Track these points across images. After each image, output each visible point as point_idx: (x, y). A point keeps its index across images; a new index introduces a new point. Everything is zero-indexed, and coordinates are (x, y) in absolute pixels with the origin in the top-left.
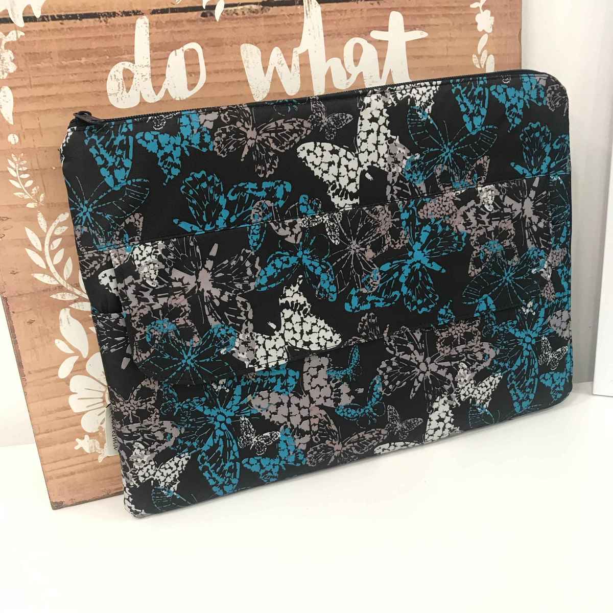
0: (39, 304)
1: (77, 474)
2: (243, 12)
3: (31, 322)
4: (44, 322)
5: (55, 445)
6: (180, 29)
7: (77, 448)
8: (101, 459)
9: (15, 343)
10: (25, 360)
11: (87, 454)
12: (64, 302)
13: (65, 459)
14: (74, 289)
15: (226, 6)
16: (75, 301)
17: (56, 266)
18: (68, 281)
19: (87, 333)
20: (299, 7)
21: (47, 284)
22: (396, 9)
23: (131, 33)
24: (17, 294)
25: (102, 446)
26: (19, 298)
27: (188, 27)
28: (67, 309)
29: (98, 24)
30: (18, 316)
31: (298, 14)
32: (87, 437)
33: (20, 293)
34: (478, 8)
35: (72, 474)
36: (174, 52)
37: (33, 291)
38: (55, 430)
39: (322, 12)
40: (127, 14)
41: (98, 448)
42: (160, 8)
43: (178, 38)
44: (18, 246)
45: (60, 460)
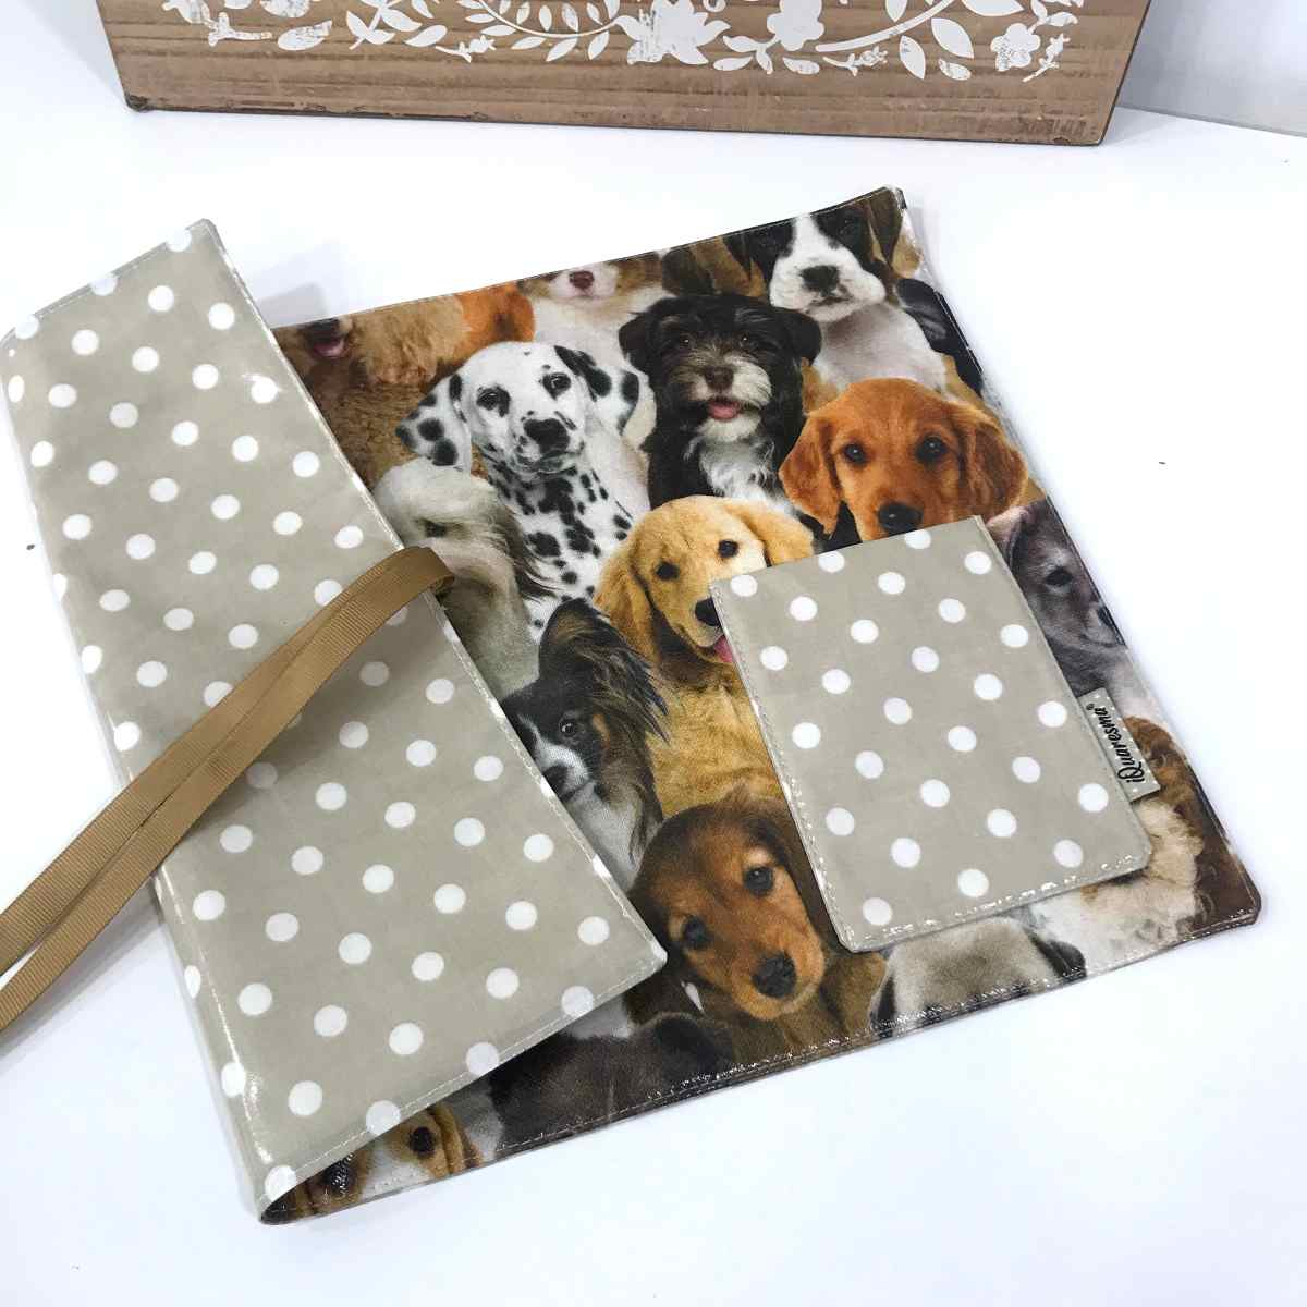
1: (169, 58)
7: (166, 7)
8: (213, 40)
11: (187, 23)
13: (147, 23)
25: (215, 16)
35: (162, 53)
41: (207, 17)
45: (138, 23)
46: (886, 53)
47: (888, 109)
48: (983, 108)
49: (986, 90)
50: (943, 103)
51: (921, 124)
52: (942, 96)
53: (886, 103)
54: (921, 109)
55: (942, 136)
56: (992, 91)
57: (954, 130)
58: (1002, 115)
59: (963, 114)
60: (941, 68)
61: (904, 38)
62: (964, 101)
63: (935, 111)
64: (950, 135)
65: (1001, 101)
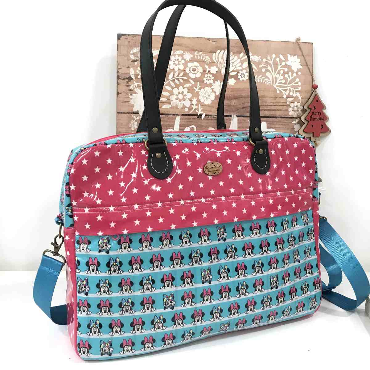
2: (211, 118)
6: (189, 121)
15: (206, 115)
20: (230, 117)
22: (264, 121)
23: (174, 120)
27: (192, 120)
29: (165, 117)
31: (229, 120)
34: (295, 123)
36: (187, 128)
39: (238, 120)
40: (174, 115)
42: (184, 114)
43: (189, 123)
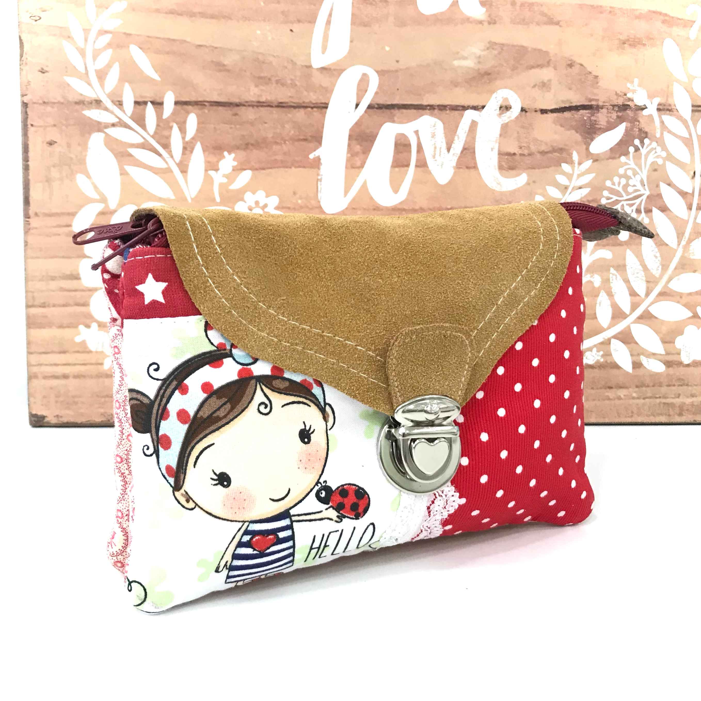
0: (66, 120)
1: (71, 379)
3: (51, 143)
4: (69, 145)
5: (50, 327)
7: (78, 339)
9: (26, 168)
10: (33, 195)
11: (90, 352)
12: (99, 123)
13: (60, 353)
14: (115, 107)
16: (113, 125)
17: (97, 71)
18: (109, 96)
19: (121, 174)
21: (81, 95)
24: (41, 102)
26: (42, 107)
28: (100, 133)
30: (36, 132)
32: (94, 326)
33: (46, 101)
35: (65, 377)
37: (62, 100)
38: (54, 306)
44: (55, 35)
45: (53, 352)
46: (601, 353)
47: (609, 399)
48: (679, 396)
49: (679, 379)
50: (649, 392)
51: (635, 411)
52: (648, 386)
53: (607, 394)
54: (634, 398)
55: (653, 420)
56: (683, 380)
57: (661, 414)
58: (694, 399)
59: (664, 401)
60: (643, 363)
61: (613, 341)
62: (664, 390)
63: (644, 399)
64: (658, 420)
65: (690, 388)
